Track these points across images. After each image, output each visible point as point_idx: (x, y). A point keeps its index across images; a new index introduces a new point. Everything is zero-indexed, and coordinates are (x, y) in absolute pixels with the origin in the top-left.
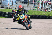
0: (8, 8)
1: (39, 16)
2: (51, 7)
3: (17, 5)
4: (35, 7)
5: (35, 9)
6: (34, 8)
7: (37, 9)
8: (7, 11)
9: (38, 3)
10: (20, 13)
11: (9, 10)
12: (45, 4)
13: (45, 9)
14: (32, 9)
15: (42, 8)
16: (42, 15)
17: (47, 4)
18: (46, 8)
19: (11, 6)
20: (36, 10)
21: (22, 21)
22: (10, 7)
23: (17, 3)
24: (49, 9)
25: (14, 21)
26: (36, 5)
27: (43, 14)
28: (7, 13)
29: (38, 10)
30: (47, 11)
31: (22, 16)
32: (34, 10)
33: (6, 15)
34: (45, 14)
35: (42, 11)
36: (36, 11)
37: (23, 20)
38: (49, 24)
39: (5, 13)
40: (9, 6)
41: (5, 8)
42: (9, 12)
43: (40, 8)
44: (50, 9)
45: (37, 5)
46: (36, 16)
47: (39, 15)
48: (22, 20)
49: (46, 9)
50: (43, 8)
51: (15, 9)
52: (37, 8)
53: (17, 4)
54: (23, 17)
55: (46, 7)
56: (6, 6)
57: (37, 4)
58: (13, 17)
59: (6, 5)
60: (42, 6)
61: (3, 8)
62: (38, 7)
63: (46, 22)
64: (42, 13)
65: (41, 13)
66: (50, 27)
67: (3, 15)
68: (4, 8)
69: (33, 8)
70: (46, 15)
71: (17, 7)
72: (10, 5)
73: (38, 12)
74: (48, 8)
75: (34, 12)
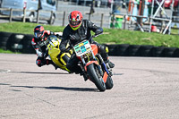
0: (22, 20)
1: (131, 47)
2: (171, 17)
3: (54, 11)
4: (116, 16)
5: (117, 24)
6: (113, 20)
7: (124, 23)
8: (21, 31)
9: (127, 4)
10: (73, 37)
11: (25, 27)
12: (149, 6)
13: (152, 23)
14: (104, 22)
15: (139, 20)
16: (141, 44)
17: (156, 5)
18: (155, 20)
19: (33, 13)
20: (120, 26)
21: (82, 63)
22: (31, 18)
23: (53, 4)
24: (164, 24)
25: (40, 65)
26: (120, 9)
27: (145, 41)
28: (21, 37)
29: (126, 27)
30: (158, 31)
31: (83, 47)
32: (112, 25)
33: (17, 45)
34: (152, 40)
35: (139, 29)
36: (120, 30)
37: (86, 60)
38: (164, 73)
39: (12, 38)
40: (27, 13)
41: (13, 20)
42: (26, 33)
43: (134, 20)
44: (168, 25)
45: (125, 10)
46: (120, 46)
47: (131, 43)
48: (83, 60)
49: (154, 23)
50: (144, 20)
51: (49, 22)
52: (123, 21)
53: (54, 7)
54: (85, 49)
55: (153, 17)
56: (16, 13)
57: (124, 7)
58: (37, 51)
59: (18, 9)
60: (141, 13)
61: (7, 21)
62: (127, 17)
63: (154, 69)
64: (139, 37)
65: (136, 39)
66: (168, 84)
67: (5, 43)
68: (8, 19)
69: (110, 22)
70: (154, 44)
71: (54, 15)
72: (32, 9)
73: (127, 35)
74: (160, 21)
75: (113, 33)
